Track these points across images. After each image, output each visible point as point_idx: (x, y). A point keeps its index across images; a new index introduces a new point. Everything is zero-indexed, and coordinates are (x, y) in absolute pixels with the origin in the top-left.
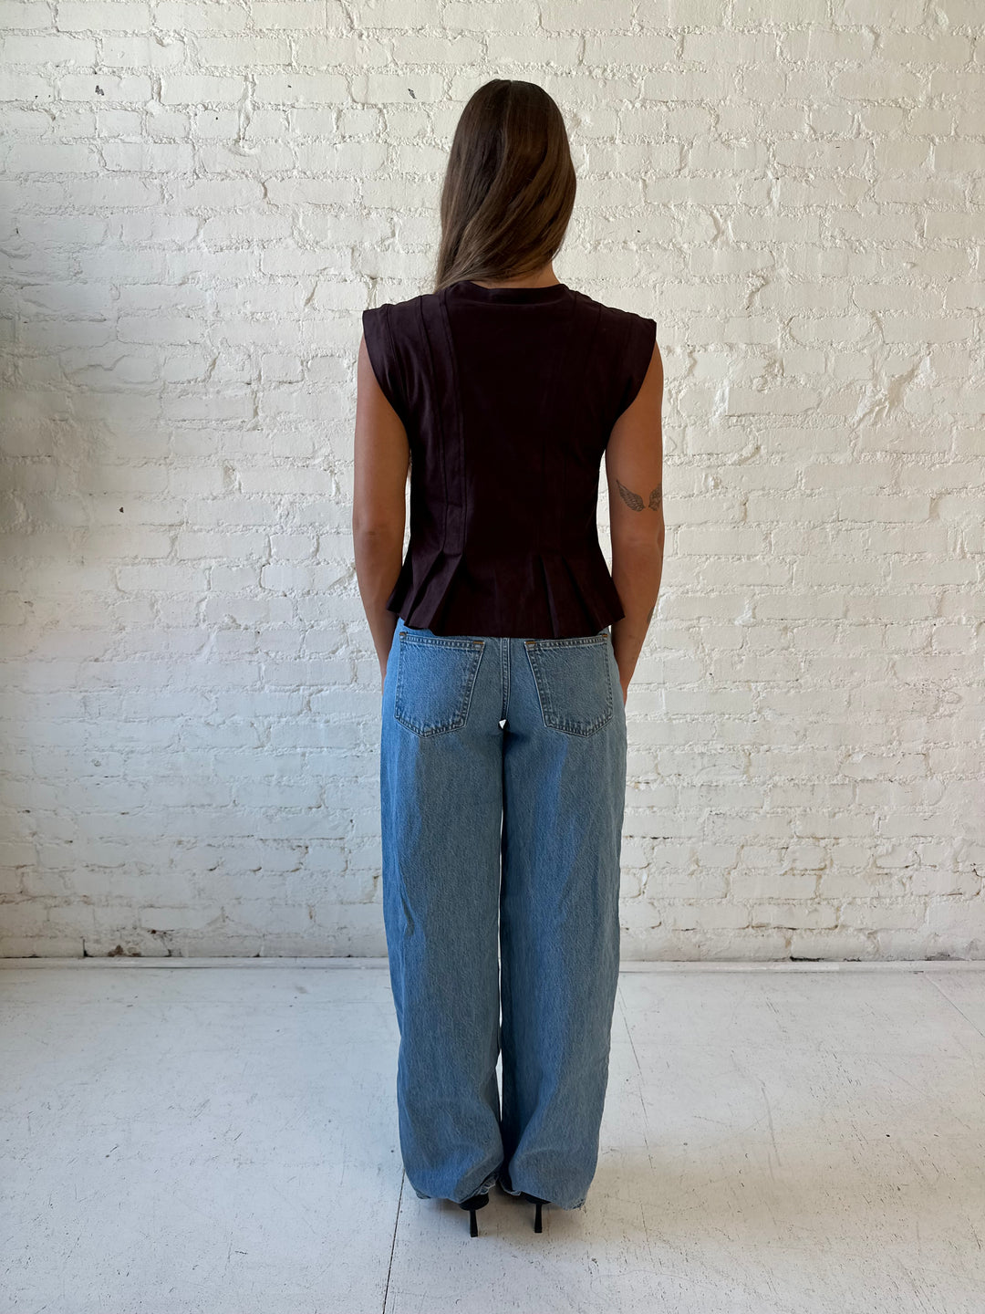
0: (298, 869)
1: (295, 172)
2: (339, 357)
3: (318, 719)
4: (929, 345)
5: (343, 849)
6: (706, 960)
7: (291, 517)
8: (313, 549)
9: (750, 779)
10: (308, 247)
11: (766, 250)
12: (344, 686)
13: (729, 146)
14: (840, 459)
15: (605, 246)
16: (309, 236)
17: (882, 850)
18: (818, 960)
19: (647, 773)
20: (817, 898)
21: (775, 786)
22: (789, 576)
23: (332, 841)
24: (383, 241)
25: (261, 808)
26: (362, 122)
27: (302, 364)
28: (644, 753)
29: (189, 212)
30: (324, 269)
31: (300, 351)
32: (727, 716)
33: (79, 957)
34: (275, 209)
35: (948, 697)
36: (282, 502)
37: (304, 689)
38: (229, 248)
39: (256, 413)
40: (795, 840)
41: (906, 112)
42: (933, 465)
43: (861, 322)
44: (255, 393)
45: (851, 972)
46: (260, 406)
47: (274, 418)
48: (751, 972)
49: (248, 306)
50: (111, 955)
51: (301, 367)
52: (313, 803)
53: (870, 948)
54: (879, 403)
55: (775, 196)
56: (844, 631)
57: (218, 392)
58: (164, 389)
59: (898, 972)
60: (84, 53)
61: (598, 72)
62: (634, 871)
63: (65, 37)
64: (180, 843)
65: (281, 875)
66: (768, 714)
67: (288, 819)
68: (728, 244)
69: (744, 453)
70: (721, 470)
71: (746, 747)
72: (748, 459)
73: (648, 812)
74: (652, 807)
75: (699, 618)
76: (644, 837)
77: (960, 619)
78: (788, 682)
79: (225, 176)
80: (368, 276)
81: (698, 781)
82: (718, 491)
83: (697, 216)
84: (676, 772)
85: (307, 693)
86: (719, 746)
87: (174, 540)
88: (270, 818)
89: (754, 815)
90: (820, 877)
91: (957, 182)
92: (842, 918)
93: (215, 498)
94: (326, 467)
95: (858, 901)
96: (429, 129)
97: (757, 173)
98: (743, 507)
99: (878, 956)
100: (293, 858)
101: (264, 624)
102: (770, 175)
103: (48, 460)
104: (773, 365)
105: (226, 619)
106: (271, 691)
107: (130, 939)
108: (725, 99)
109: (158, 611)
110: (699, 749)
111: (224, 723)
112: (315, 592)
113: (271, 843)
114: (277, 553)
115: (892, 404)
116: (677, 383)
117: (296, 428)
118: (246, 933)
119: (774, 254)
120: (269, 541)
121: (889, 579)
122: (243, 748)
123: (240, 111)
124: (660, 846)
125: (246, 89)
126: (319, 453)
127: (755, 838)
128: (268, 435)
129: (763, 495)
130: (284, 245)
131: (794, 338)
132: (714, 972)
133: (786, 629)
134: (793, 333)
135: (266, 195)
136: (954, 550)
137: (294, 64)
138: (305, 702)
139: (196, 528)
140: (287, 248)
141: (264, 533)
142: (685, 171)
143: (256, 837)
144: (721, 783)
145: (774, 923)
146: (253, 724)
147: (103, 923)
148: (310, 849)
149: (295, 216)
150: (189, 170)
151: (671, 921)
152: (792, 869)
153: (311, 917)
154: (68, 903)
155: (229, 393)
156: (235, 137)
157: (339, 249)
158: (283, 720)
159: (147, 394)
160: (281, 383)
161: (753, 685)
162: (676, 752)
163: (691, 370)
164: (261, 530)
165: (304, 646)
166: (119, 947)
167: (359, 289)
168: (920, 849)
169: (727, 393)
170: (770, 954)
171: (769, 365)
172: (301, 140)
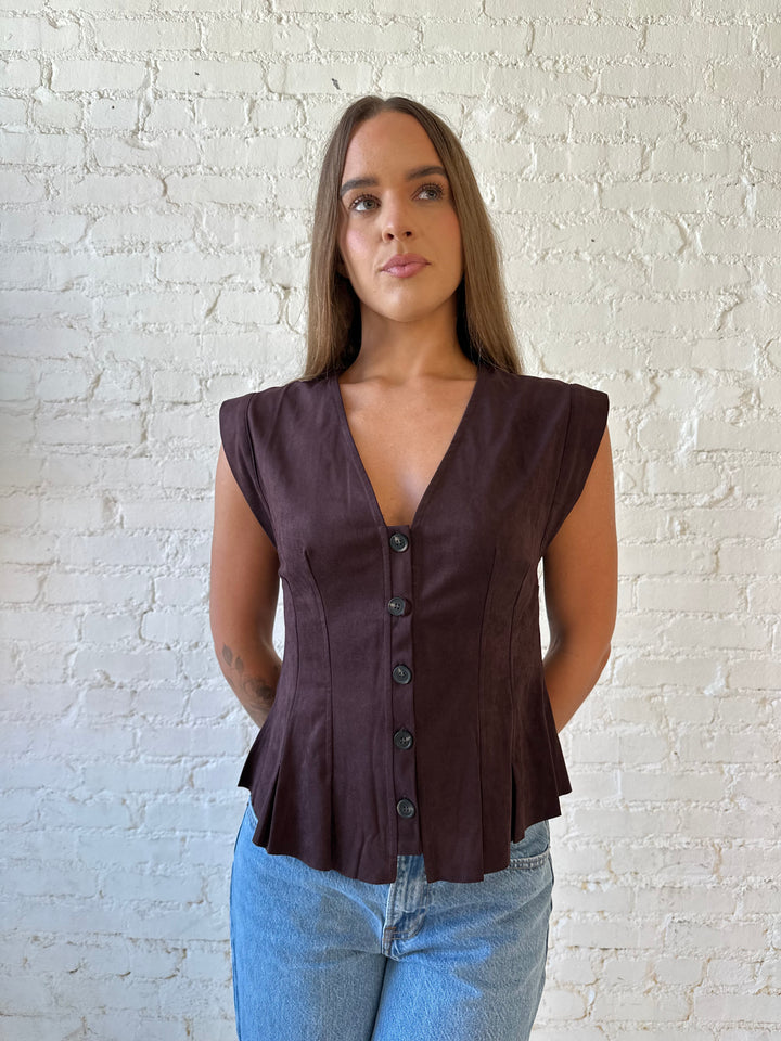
0: (174, 976)
1: (200, 168)
2: (244, 376)
3: (201, 796)
7: (180, 556)
9: (720, 879)
10: (212, 251)
11: (740, 264)
12: (234, 758)
13: (697, 148)
15: (554, 256)
16: (213, 239)
19: (596, 871)
21: (750, 888)
22: (768, 640)
23: (215, 944)
24: (298, 246)
25: (132, 901)
26: (278, 113)
27: (200, 383)
28: (594, 847)
29: (76, 209)
30: (230, 276)
31: (199, 368)
32: (694, 804)
34: (174, 209)
36: (170, 540)
37: (186, 762)
38: (121, 250)
39: (144, 437)
40: (772, 952)
44: (144, 415)
46: (149, 430)
47: (165, 444)
49: (140, 316)
51: (199, 387)
52: (194, 898)
55: (751, 204)
57: (101, 413)
58: (39, 409)
61: (548, 64)
62: (579, 988)
64: (36, 939)
65: (154, 982)
66: (743, 803)
67: (163, 916)
68: (696, 257)
69: (715, 494)
70: (688, 513)
71: (716, 841)
72: (719, 501)
73: (597, 918)
74: (602, 912)
75: (662, 686)
76: (591, 948)
78: (766, 764)
79: (119, 170)
80: (280, 285)
81: (658, 882)
82: (685, 537)
83: (661, 225)
84: (633, 870)
85: (189, 765)
86: (684, 840)
87: (41, 582)
88: (142, 914)
89: (725, 922)
93: (91, 534)
97: (730, 178)
98: (715, 557)
100: (167, 963)
101: (142, 682)
102: (745, 181)
104: (749, 393)
105: (98, 676)
106: (147, 762)
108: (693, 96)
109: (20, 664)
110: (660, 843)
111: (91, 798)
112: (204, 644)
113: (146, 946)
114: (161, 598)
116: (636, 412)
117: (191, 455)
119: (749, 269)
120: (153, 584)
122: (112, 829)
123: (139, 100)
124: (612, 959)
125: (148, 76)
127: (724, 949)
128: (157, 463)
129: (738, 544)
130: (183, 248)
131: (772, 365)
133: (764, 700)
134: (772, 359)
135: (165, 192)
137: (203, 49)
138: (187, 777)
139: (68, 568)
140: (187, 251)
141: (147, 575)
142: (648, 175)
143: (125, 936)
144: (685, 884)
146: (124, 801)
148: (189, 953)
149: (198, 217)
150: (79, 163)
152: (767, 987)
153: (188, 1033)
155: (114, 414)
156: (134, 127)
157: (247, 254)
158: (161, 797)
159: (21, 413)
160: (175, 404)
161: (726, 768)
162: (633, 846)
163: (652, 398)
164: (144, 570)
165: (188, 709)
167: (269, 300)
169: (695, 425)
171: (744, 394)
172: (208, 133)
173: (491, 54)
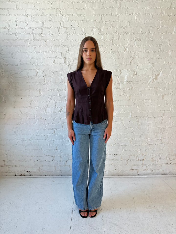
1: (51, 39)
2: (59, 72)
3: (56, 134)
4: (162, 69)
5: (60, 157)
6: (124, 175)
7: (51, 99)
8: (55, 105)
9: (131, 144)
11: (134, 53)
12: (60, 129)
13: (127, 35)
14: (147, 89)
15: (106, 52)
16: (54, 51)
17: (154, 156)
18: (143, 175)
19: (113, 143)
20: (143, 164)
21: (135, 145)
22: (138, 109)
23: (59, 155)
24: (67, 51)
25: (46, 150)
26: (63, 30)
27: (53, 73)
28: (113, 140)
29: (33, 46)
30: (57, 56)
31: (52, 71)
32: (127, 133)
33: (15, 176)
34: (48, 46)
35: (165, 130)
36: (49, 97)
38: (40, 53)
39: (45, 82)
40: (139, 154)
41: (158, 29)
42: (163, 90)
43: (150, 65)
44: (44, 78)
45: (149, 177)
46: (45, 80)
47: (48, 82)
48: (131, 177)
49: (43, 63)
50: (20, 175)
52: (55, 149)
54: (153, 79)
55: (135, 43)
56: (147, 119)
57: (38, 78)
58: (28, 77)
59: (157, 177)
60: (14, 18)
61: (104, 22)
62: (111, 160)
63: (11, 16)
64: (32, 156)
65: (50, 161)
66: (134, 133)
67: (51, 152)
68: (127, 52)
70: (126, 91)
71: (130, 139)
72: (130, 89)
74: (114, 149)
75: (122, 117)
76: (113, 154)
77: (167, 116)
78: (138, 127)
79: (39, 40)
80: (64, 57)
81: (122, 145)
82: (125, 95)
83: (122, 47)
84: (118, 143)
85: (54, 130)
86: (126, 139)
87: (30, 104)
88: (48, 152)
89: (132, 150)
90: (143, 161)
91: (167, 41)
92: (147, 168)
93: (38, 96)
94: (57, 91)
95: (150, 165)
96: (75, 32)
97: (132, 39)
98: (130, 97)
99: (153, 174)
100: (52, 159)
101: (46, 118)
102: (134, 40)
103: (8, 90)
105: (40, 117)
106: (48, 130)
107: (23, 173)
108: (126, 26)
109: (28, 116)
110: (122, 139)
111: (40, 135)
112: (55, 112)
113: (48, 156)
114: (49, 106)
115: (155, 79)
116: (118, 76)
117: (52, 84)
118: (44, 171)
120: (47, 104)
121: (155, 110)
122: (43, 140)
123: (41, 29)
124: (116, 156)
125: (42, 25)
126: (56, 88)
127: (132, 154)
128: (47, 85)
129: (133, 95)
132: (125, 177)
133: (137, 118)
134: (138, 67)
135: (46, 43)
136: (166, 104)
137: (51, 20)
138: (54, 132)
139: (34, 101)
140: (50, 52)
141: (46, 102)
142: (120, 39)
143: (45, 155)
144: (126, 145)
145: (135, 169)
146: (45, 135)
147: (19, 170)
148: (55, 157)
149: (51, 47)
150: (33, 39)
151: (118, 169)
152: (138, 160)
153: (55, 169)
154: (13, 167)
155: (40, 78)
156: (41, 33)
157: (59, 53)
158: (50, 135)
159: (26, 78)
160: (49, 76)
161: (132, 128)
162: (118, 140)
163: (120, 74)
165: (53, 122)
166: (21, 174)
167: (63, 60)
168: (160, 156)
169: (127, 78)
170: (135, 174)
171: (134, 73)
172: (52, 34)
173: (95, 20)
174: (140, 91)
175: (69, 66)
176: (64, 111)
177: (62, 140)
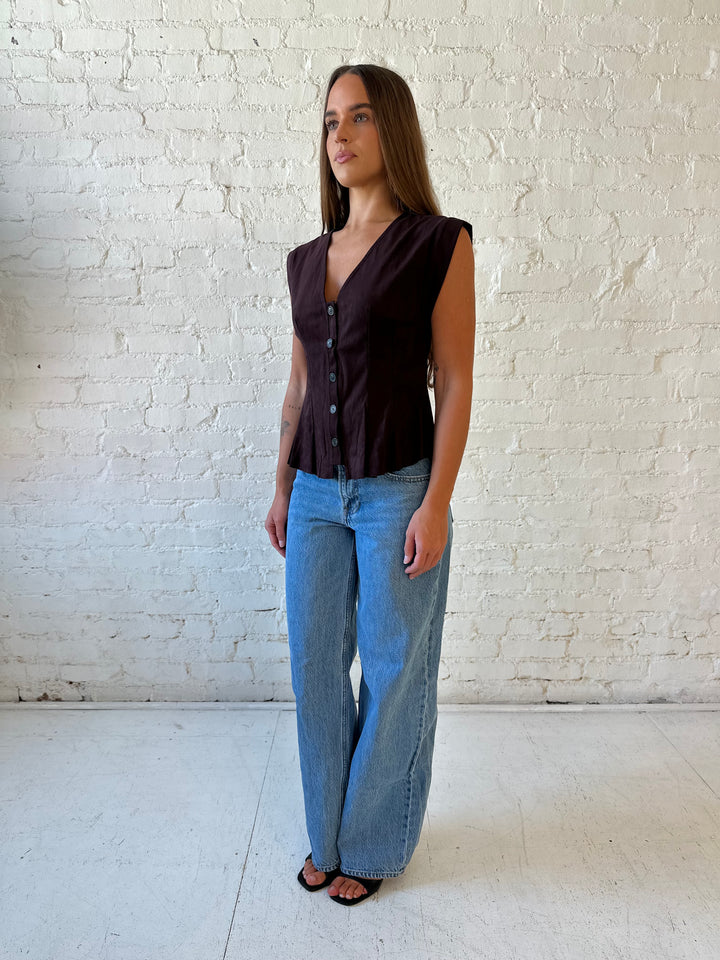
0: (177, 637)
1: (167, 104)
2: (202, 249)
3: (190, 524)
4: (655, 238)
5: (211, 622)
6: (482, 703)
7: (167, 371)
8: (184, 396)
9: (516, 568)
10: (178, 163)
11: (530, 164)
12: (210, 500)
13: (501, 83)
14: (586, 326)
16: (178, 154)
17: (615, 621)
18: (567, 703)
20: (567, 657)
21: (535, 574)
22: (546, 417)
23: (203, 616)
24: (235, 158)
25: (149, 591)
26: (217, 65)
27: (174, 254)
29: (85, 136)
30: (190, 180)
31: (172, 243)
32: (499, 522)
33: (16, 702)
34: (151, 134)
35: (667, 507)
36: (160, 360)
37: (179, 504)
38: (117, 164)
39: (139, 292)
40: (550, 614)
41: (639, 56)
42: (657, 331)
43: (602, 221)
44: (138, 276)
45: (591, 712)
46: (143, 286)
47: (153, 295)
48: (517, 713)
49: (132, 209)
50: (39, 700)
51: (173, 256)
52: (188, 588)
53: (607, 695)
54: (616, 283)
55: (537, 122)
56: (588, 457)
57: (110, 276)
58: (69, 274)
59: (627, 712)
60: (1, 10)
61: (400, 25)
64: (89, 617)
65: (165, 641)
66: (531, 521)
67: (169, 600)
68: (501, 160)
69: (512, 322)
70: (495, 335)
71: (514, 545)
72: (514, 327)
75: (478, 448)
77: (676, 449)
78: (545, 496)
79: (113, 107)
80: (224, 185)
81: (477, 570)
82: (493, 351)
83: (476, 139)
84: (462, 563)
85: (182, 505)
86: (493, 545)
87: (79, 389)
88: (156, 599)
89: (520, 595)
90: (569, 642)
91: (678, 111)
92: (585, 672)
93: (109, 357)
94: (193, 332)
95: (598, 660)
96: (269, 71)
97: (523, 104)
98: (512, 364)
99: (612, 700)
100: (173, 629)
101: (148, 453)
102: (533, 106)
104: (535, 254)
105: (119, 449)
106: (154, 504)
107: (53, 688)
108: (498, 46)
109: (68, 443)
110: (478, 546)
111: (120, 528)
112: (187, 429)
113: (159, 619)
114: (157, 399)
115: (626, 284)
117: (170, 303)
118: (139, 684)
119: (536, 168)
120: (151, 390)
121: (623, 417)
122: (135, 547)
123: (123, 57)
124: (450, 619)
125: (128, 39)
126: (188, 322)
127: (520, 612)
128: (149, 309)
129: (527, 354)
130: (159, 162)
131: (551, 233)
132: (488, 712)
133: (544, 456)
134: (551, 229)
135: (144, 122)
136: (673, 395)
137: (165, 19)
138: (181, 512)
139: (95, 380)
140: (161, 164)
141: (147, 383)
142: (468, 103)
143: (145, 613)
144: (494, 572)
145: (534, 676)
146: (141, 529)
147: (33, 677)
148: (186, 622)
149: (167, 139)
150: (85, 103)
151: (457, 674)
152: (548, 636)
153: (188, 672)
154: (7, 661)
155: (119, 276)
156: (120, 77)
157: (201, 164)
158: (164, 525)
159: (58, 277)
160: (158, 268)
161: (519, 499)
162: (462, 549)
164: (145, 381)
165: (179, 470)
166: (45, 694)
167: (217, 196)
168: (644, 620)
169: (500, 276)
170: (531, 699)
171: (532, 254)
172: (171, 79)
173: (361, 18)
174: (556, 333)
175: (244, 224)
176: (223, 423)
177: (218, 550)
